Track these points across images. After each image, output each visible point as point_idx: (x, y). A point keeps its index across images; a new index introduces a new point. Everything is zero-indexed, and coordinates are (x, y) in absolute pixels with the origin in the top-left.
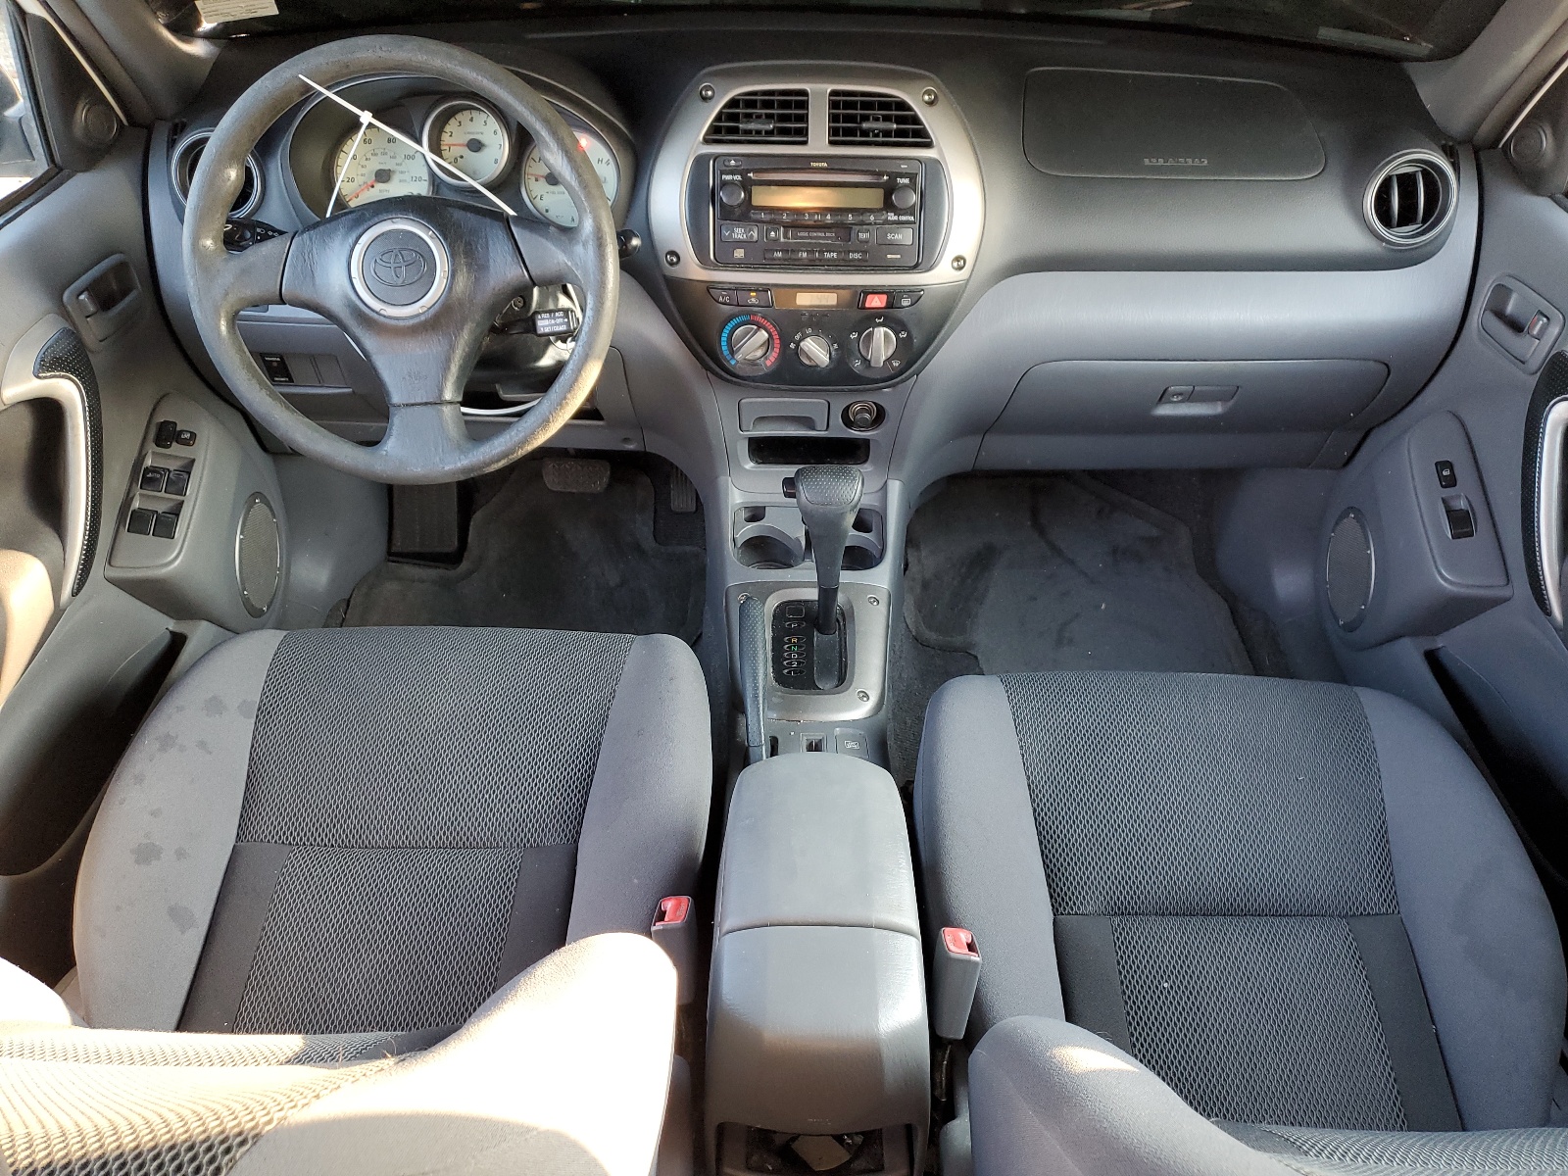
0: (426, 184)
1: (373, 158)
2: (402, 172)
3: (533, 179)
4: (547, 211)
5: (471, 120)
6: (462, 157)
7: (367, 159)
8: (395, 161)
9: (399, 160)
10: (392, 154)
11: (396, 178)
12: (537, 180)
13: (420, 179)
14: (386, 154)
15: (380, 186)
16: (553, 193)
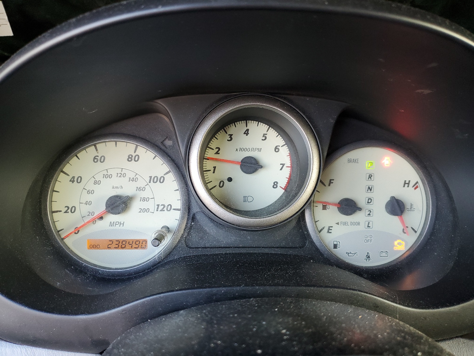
0: (178, 215)
1: (104, 181)
2: (144, 199)
3: (320, 206)
4: (335, 246)
5: (247, 133)
6: (230, 180)
7: (96, 183)
8: (134, 185)
9: (141, 183)
10: (132, 175)
11: (136, 206)
12: (324, 208)
13: (169, 207)
14: (124, 175)
15: (111, 218)
16: (345, 224)
